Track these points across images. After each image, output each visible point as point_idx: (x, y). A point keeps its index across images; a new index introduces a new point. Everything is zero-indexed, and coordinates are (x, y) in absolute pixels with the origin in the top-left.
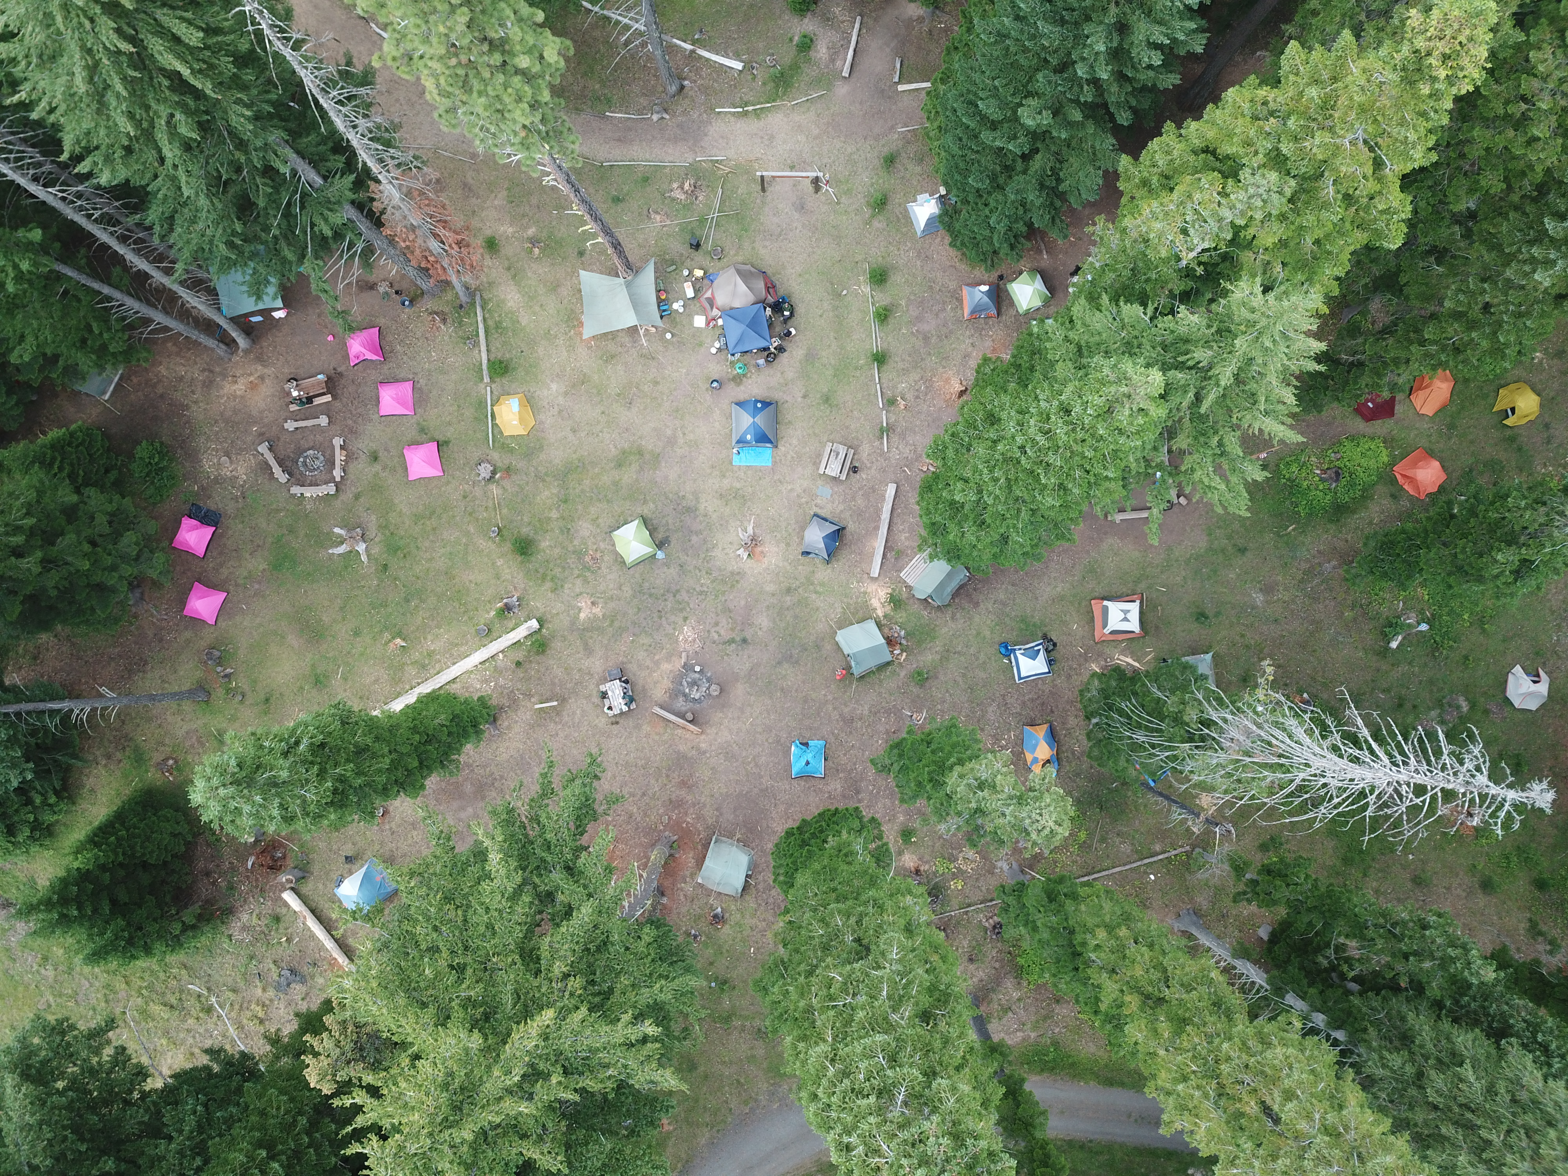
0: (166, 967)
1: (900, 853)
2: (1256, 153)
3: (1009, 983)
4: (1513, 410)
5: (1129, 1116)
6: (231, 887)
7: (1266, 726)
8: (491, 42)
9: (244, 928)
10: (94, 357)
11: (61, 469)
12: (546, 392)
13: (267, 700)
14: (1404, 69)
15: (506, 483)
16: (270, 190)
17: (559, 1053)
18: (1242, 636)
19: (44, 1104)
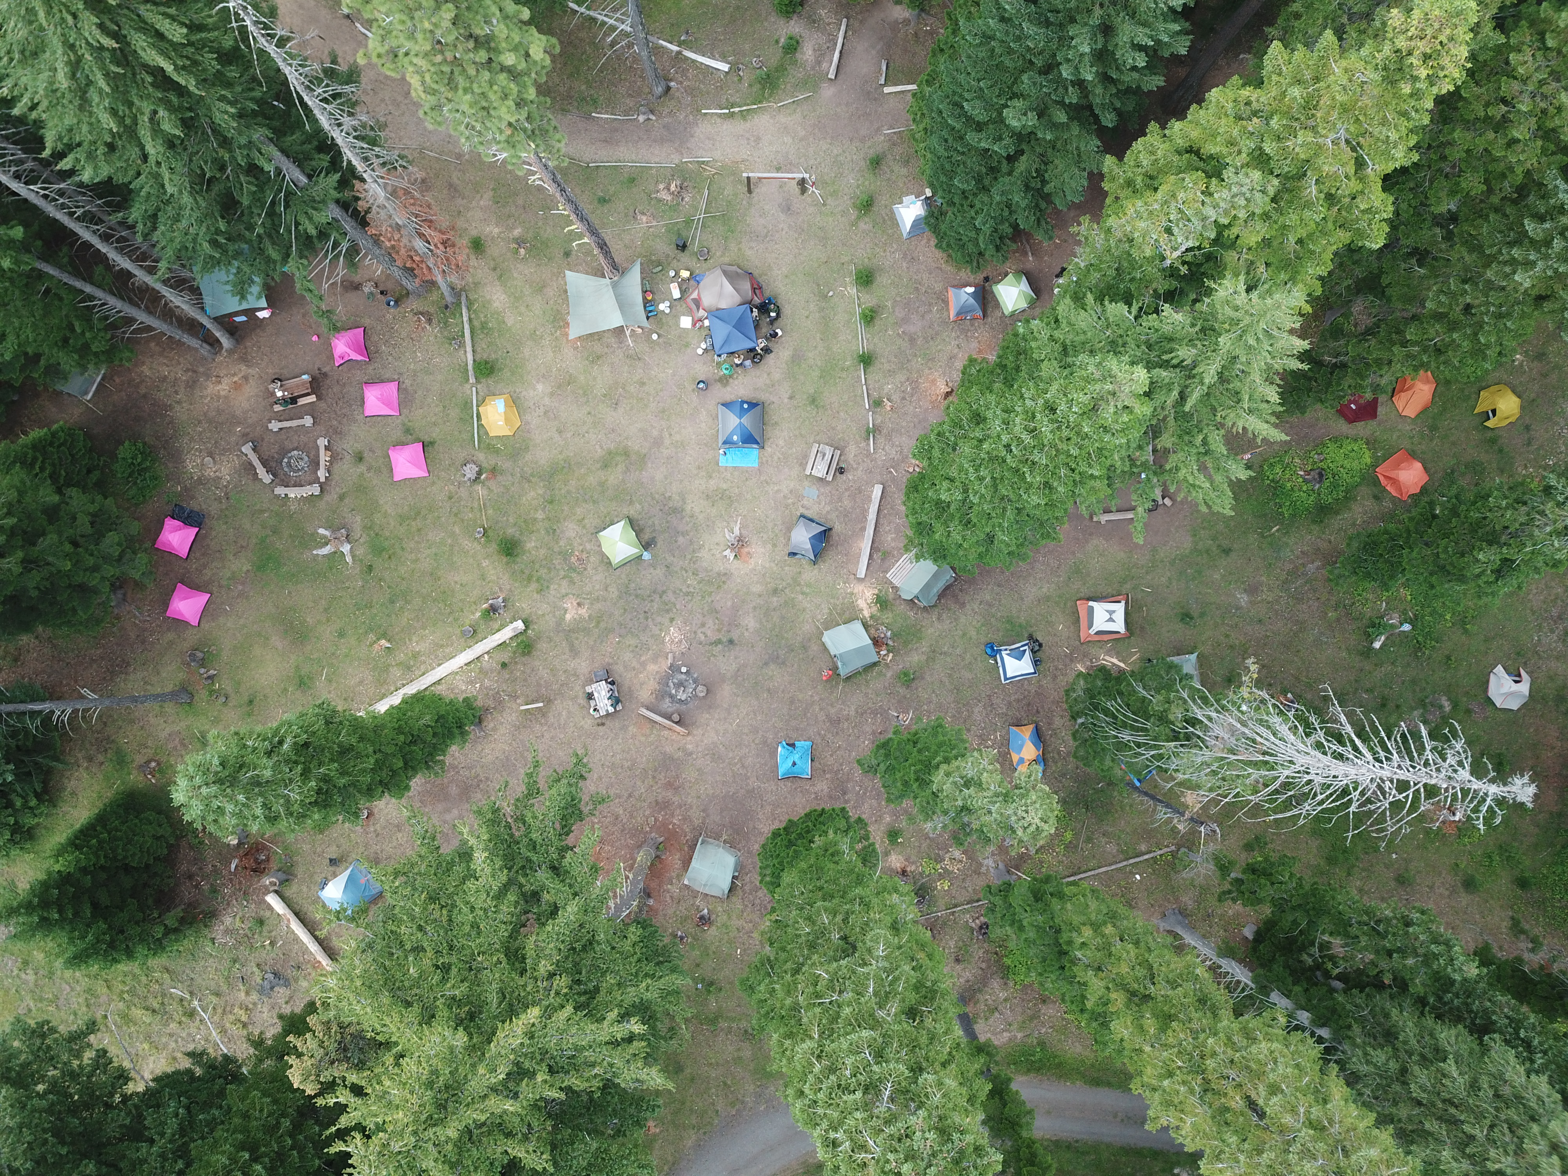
0: (148, 973)
1: (887, 854)
2: (1239, 152)
3: (995, 983)
4: (1494, 412)
5: (1115, 1116)
6: (214, 890)
7: (1250, 723)
8: (476, 39)
9: (227, 931)
10: (76, 357)
11: (42, 469)
12: (531, 393)
13: (251, 702)
14: (1385, 69)
15: (492, 484)
16: (254, 189)
17: (544, 1052)
18: (1227, 636)
19: (24, 1107)
